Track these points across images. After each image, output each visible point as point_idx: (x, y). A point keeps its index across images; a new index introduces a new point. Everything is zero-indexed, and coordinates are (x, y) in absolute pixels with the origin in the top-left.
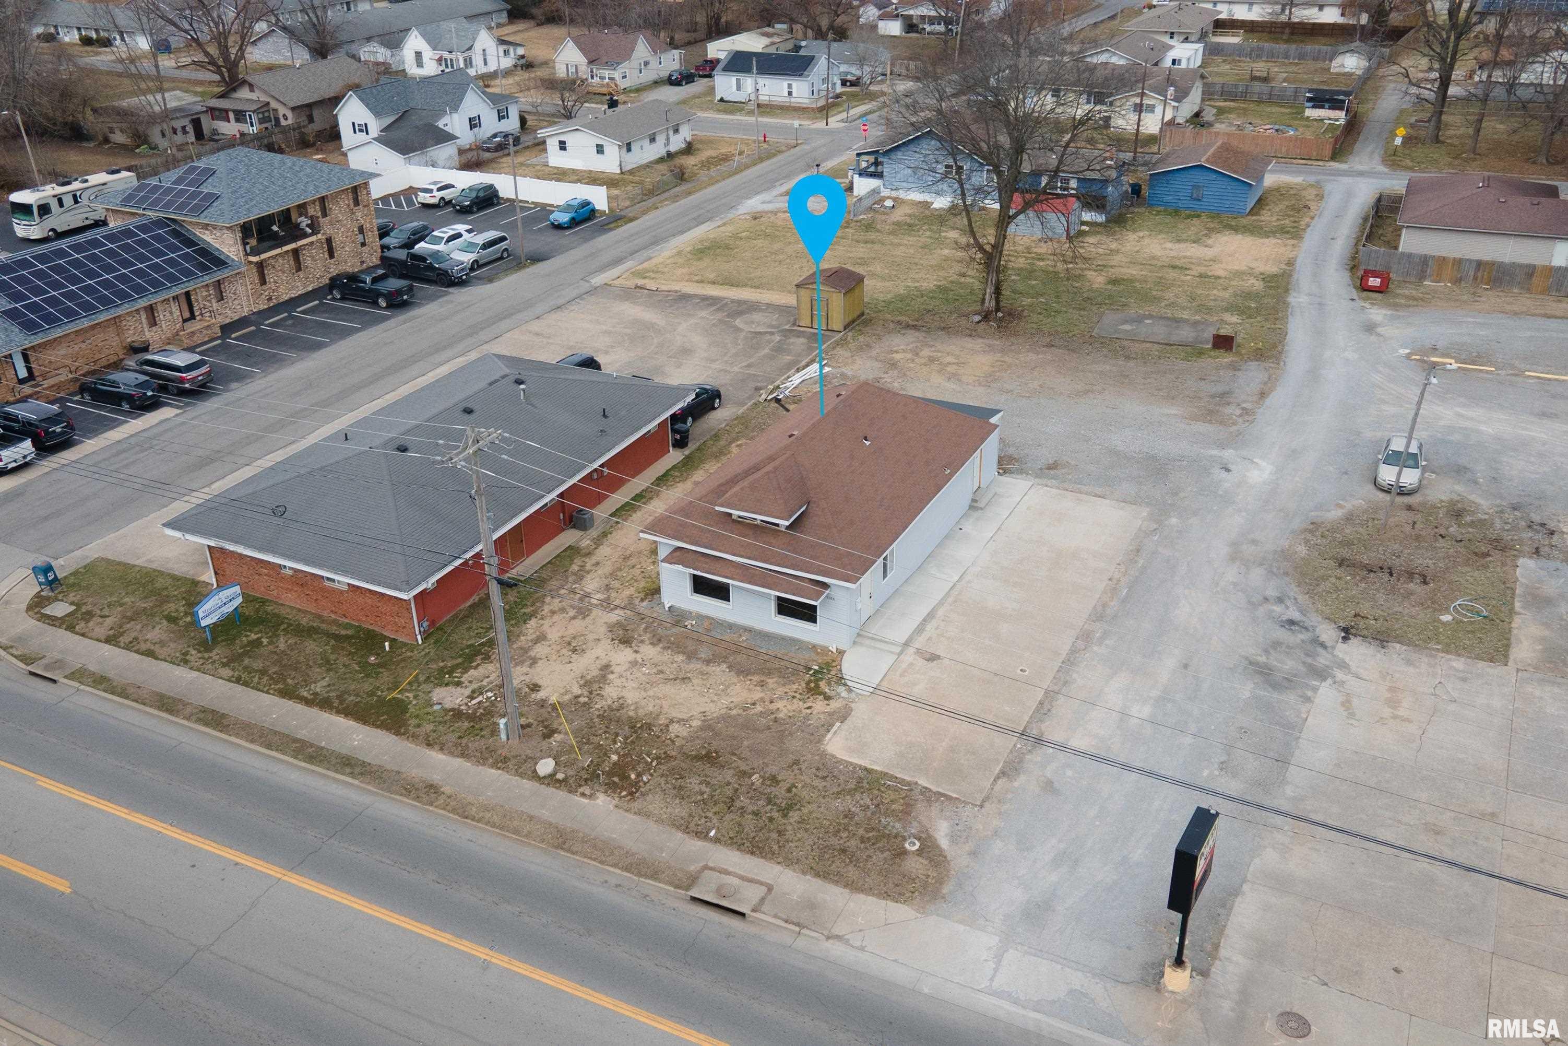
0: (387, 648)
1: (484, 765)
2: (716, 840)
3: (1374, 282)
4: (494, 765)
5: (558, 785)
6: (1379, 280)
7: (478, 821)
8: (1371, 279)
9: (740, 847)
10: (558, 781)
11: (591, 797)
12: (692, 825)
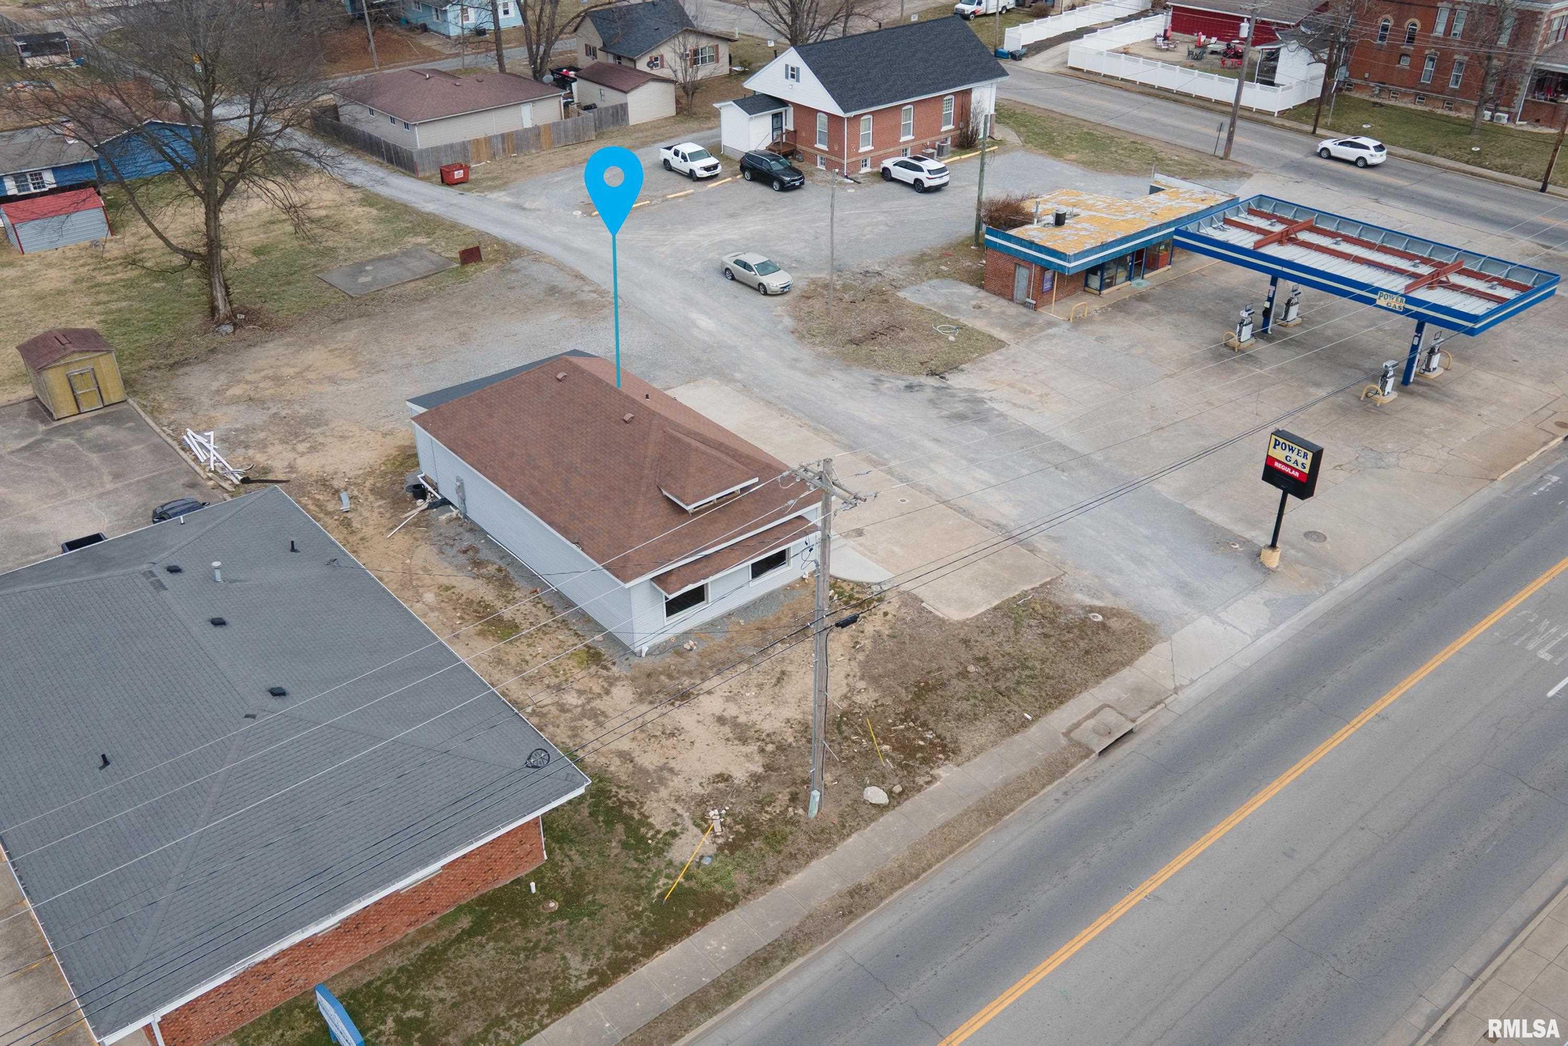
0: (534, 890)
1: (835, 845)
3: (459, 174)
4: (843, 837)
5: (905, 796)
6: (462, 171)
8: (456, 173)
10: (900, 794)
11: (934, 779)
12: (1012, 724)
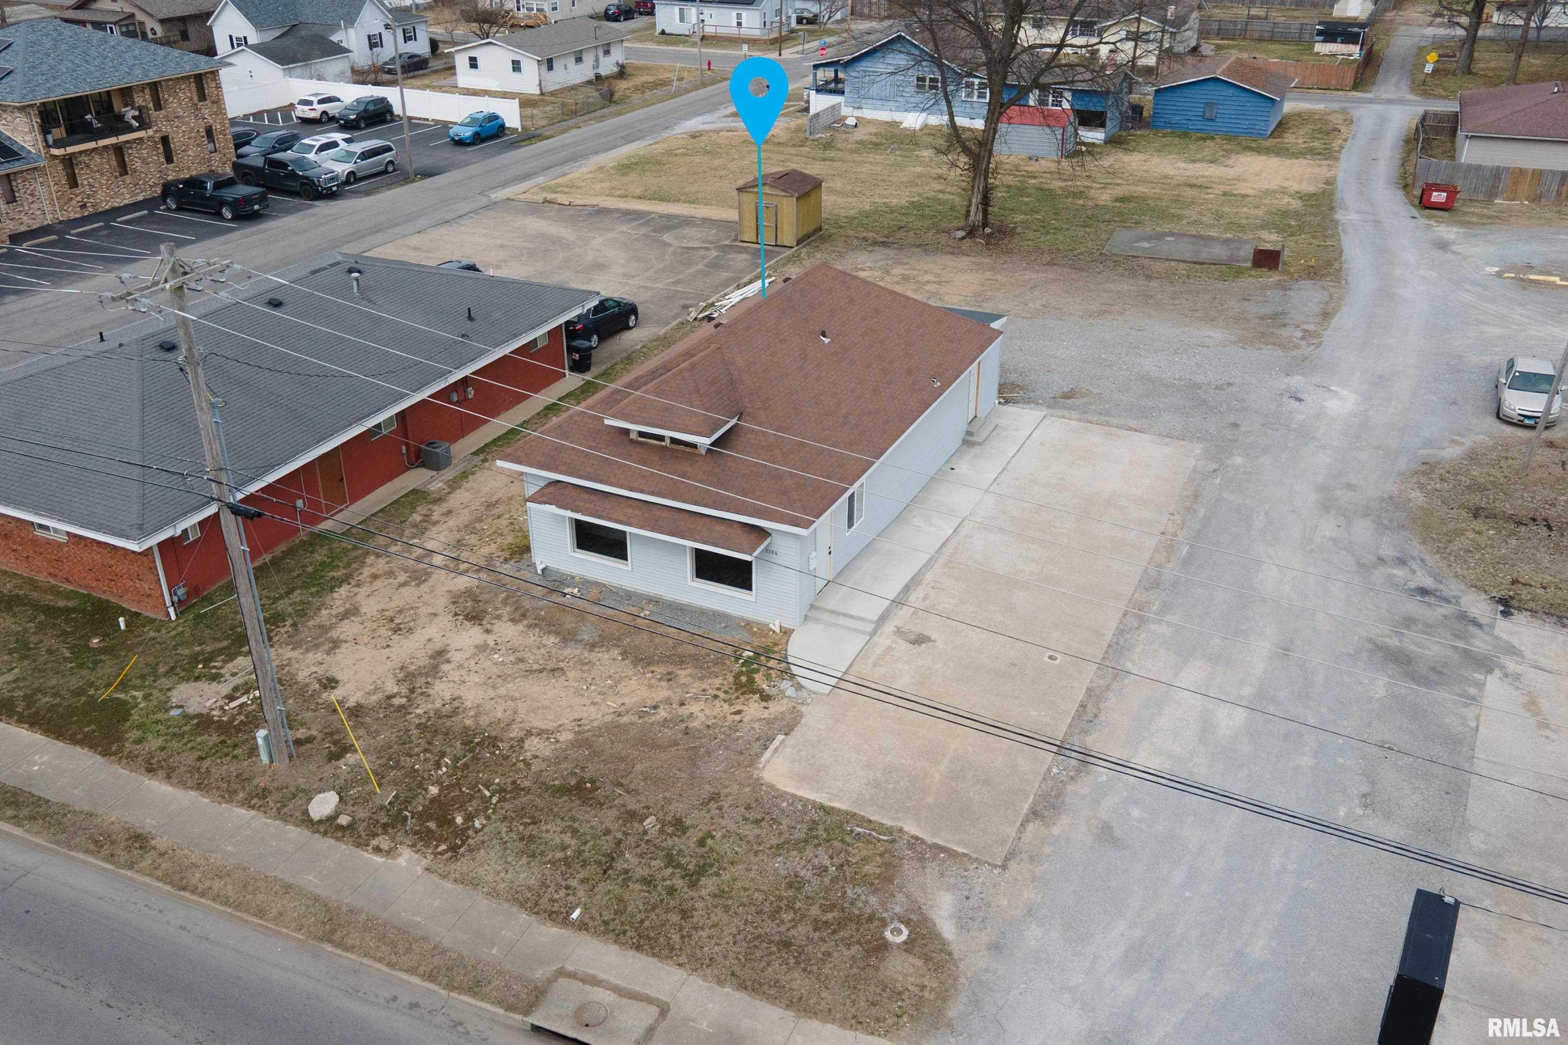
0: (123, 626)
1: (230, 801)
2: (582, 926)
3: (1439, 197)
4: (247, 803)
5: (339, 834)
6: (1444, 194)
7: (202, 895)
8: (1435, 194)
9: (618, 937)
10: (341, 828)
11: (389, 853)
12: (544, 901)
